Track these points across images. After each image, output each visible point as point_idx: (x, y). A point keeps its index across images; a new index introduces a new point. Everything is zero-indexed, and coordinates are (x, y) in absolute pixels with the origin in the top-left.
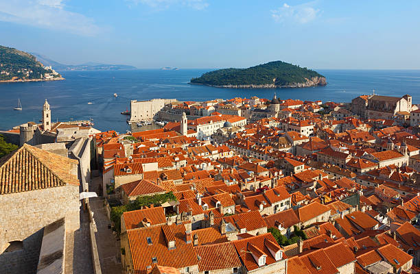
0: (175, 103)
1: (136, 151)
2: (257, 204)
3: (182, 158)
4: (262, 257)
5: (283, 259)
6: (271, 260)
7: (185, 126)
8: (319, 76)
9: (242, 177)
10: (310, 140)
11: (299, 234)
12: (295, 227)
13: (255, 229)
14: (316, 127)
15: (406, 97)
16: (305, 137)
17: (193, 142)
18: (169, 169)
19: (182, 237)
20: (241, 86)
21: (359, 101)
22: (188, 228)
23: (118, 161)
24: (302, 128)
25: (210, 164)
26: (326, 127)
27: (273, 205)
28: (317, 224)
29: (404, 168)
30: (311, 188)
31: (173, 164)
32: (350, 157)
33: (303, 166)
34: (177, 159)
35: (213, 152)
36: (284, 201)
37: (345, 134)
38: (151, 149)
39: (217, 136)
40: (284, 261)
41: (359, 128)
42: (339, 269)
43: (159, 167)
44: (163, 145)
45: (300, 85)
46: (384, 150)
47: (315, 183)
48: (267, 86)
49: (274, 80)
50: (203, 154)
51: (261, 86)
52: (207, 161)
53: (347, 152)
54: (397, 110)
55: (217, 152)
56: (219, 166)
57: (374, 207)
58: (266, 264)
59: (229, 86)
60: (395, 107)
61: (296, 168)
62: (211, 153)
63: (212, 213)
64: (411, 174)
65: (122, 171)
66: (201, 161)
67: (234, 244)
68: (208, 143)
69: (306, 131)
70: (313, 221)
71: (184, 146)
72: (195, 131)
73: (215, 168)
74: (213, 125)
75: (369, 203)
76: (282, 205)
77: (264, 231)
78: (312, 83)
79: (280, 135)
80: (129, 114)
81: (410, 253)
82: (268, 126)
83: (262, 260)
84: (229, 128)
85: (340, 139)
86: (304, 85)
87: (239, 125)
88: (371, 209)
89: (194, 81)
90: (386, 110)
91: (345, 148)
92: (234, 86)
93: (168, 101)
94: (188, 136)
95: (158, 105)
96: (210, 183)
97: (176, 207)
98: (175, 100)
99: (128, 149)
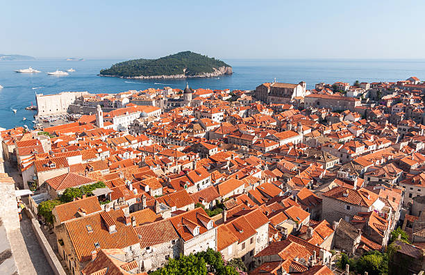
0: (87, 96)
1: (54, 146)
2: (182, 184)
3: (105, 149)
4: (196, 228)
5: (214, 227)
6: (204, 229)
7: (101, 118)
8: (226, 66)
9: (164, 163)
10: (221, 125)
11: (220, 206)
12: (217, 201)
13: (183, 206)
14: (226, 113)
15: (301, 83)
16: (216, 123)
17: (111, 133)
18: (94, 160)
19: (122, 220)
20: (152, 77)
21: (262, 88)
22: (126, 211)
23: (37, 157)
24: (213, 115)
25: (132, 153)
26: (234, 113)
27: (196, 184)
28: (234, 197)
29: (300, 145)
30: (225, 167)
31: (97, 155)
32: (256, 138)
33: (217, 148)
34: (100, 150)
35: (133, 142)
36: (205, 180)
37: (250, 118)
38: (70, 143)
39: (135, 126)
40: (214, 229)
41: (262, 113)
42: (257, 230)
43: (83, 159)
44: (81, 138)
45: (208, 75)
46: (284, 130)
47: (228, 163)
48: (178, 76)
49: (184, 70)
50: (123, 144)
51: (172, 77)
52: (129, 150)
53: (254, 134)
54: (294, 95)
55: (136, 141)
56: (140, 154)
57: (278, 178)
58: (200, 234)
59: (140, 77)
60: (292, 93)
61: (210, 151)
62: (130, 142)
63: (144, 196)
64: (305, 149)
65: (46, 166)
66: (122, 150)
67: (170, 220)
68: (126, 133)
69: (217, 117)
70: (231, 194)
71: (103, 138)
72: (112, 122)
73: (137, 156)
74: (129, 117)
75: (273, 175)
76: (203, 183)
77: (191, 207)
78: (220, 73)
79: (194, 122)
80: (36, 110)
81: (307, 211)
82: (182, 114)
83: (196, 231)
84: (145, 118)
85: (247, 123)
86: (212, 75)
87: (154, 115)
88: (276, 180)
89: (104, 73)
90: (285, 96)
91: (251, 131)
92: (145, 78)
93: (79, 94)
94: (105, 128)
95: (69, 98)
96: (136, 170)
97: (108, 195)
98: (86, 93)
99: (46, 144)
